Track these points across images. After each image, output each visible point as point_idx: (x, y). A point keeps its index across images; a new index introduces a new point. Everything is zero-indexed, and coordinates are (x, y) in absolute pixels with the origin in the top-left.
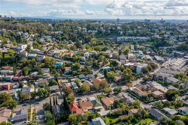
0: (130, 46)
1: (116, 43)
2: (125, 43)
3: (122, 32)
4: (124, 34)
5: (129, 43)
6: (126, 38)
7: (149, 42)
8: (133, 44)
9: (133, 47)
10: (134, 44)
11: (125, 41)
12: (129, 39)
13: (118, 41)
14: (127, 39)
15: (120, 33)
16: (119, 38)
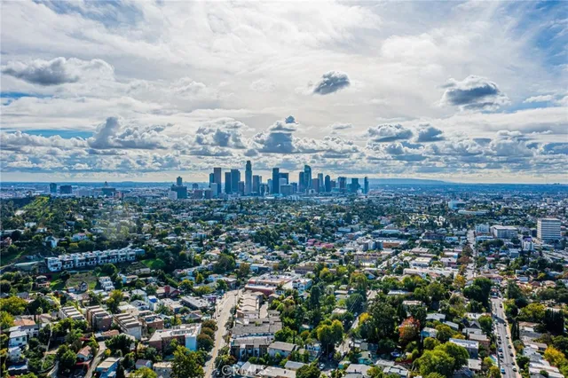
0: (98, 281)
1: (50, 277)
2: (78, 274)
3: (56, 242)
4: (66, 247)
5: (91, 272)
6: (78, 257)
7: (143, 261)
8: (102, 272)
9: (110, 282)
10: (107, 271)
11: (75, 268)
12: (87, 260)
13: (52, 269)
14: (80, 261)
15: (49, 244)
16: (54, 262)
